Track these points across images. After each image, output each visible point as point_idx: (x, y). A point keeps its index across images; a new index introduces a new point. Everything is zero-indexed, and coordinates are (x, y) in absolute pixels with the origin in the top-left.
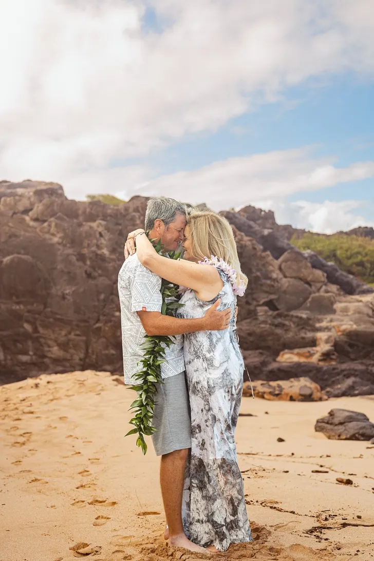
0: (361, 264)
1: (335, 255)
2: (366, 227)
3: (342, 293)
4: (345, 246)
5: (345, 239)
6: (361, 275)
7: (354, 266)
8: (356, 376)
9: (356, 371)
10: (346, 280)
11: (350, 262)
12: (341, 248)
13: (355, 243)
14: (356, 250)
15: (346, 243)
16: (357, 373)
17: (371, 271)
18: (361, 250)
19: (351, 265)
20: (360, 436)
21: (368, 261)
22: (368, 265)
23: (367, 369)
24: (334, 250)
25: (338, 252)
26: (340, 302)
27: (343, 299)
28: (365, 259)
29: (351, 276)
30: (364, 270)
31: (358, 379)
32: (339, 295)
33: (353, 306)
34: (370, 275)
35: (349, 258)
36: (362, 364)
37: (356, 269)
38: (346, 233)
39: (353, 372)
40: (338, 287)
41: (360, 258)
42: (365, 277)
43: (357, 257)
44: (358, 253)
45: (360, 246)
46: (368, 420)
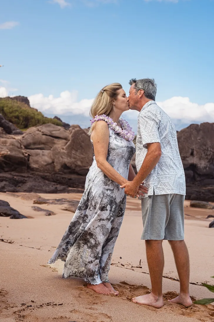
0: (17, 117)
1: (3, 110)
2: (24, 97)
3: (4, 132)
4: (10, 105)
5: (10, 101)
6: (17, 123)
7: (13, 118)
8: (6, 181)
9: (7, 178)
10: (7, 125)
11: (11, 115)
12: (7, 106)
13: (15, 104)
14: (16, 109)
15: (10, 104)
16: (7, 179)
17: (23, 122)
18: (19, 109)
19: (12, 117)
20: (3, 214)
21: (21, 116)
22: (22, 119)
23: (13, 178)
24: (3, 107)
25: (5, 109)
26: (2, 138)
27: (4, 136)
28: (20, 115)
29: (11, 124)
30: (19, 121)
31: (7, 183)
32: (3, 133)
33: (9, 141)
34: (21, 124)
35: (11, 113)
36: (11, 174)
37: (14, 120)
38: (11, 98)
39: (5, 179)
40: (2, 129)
41: (17, 113)
42: (19, 125)
43: (16, 113)
44: (17, 111)
45: (18, 107)
46: (9, 205)
